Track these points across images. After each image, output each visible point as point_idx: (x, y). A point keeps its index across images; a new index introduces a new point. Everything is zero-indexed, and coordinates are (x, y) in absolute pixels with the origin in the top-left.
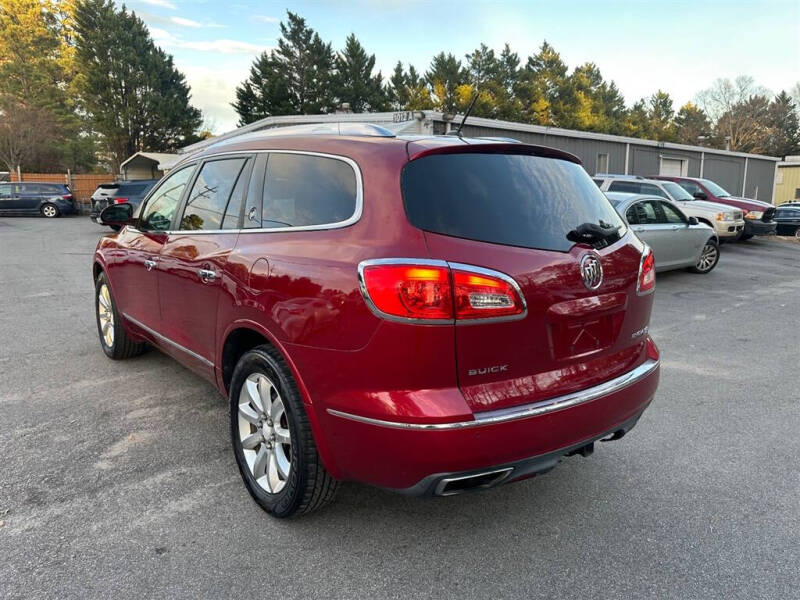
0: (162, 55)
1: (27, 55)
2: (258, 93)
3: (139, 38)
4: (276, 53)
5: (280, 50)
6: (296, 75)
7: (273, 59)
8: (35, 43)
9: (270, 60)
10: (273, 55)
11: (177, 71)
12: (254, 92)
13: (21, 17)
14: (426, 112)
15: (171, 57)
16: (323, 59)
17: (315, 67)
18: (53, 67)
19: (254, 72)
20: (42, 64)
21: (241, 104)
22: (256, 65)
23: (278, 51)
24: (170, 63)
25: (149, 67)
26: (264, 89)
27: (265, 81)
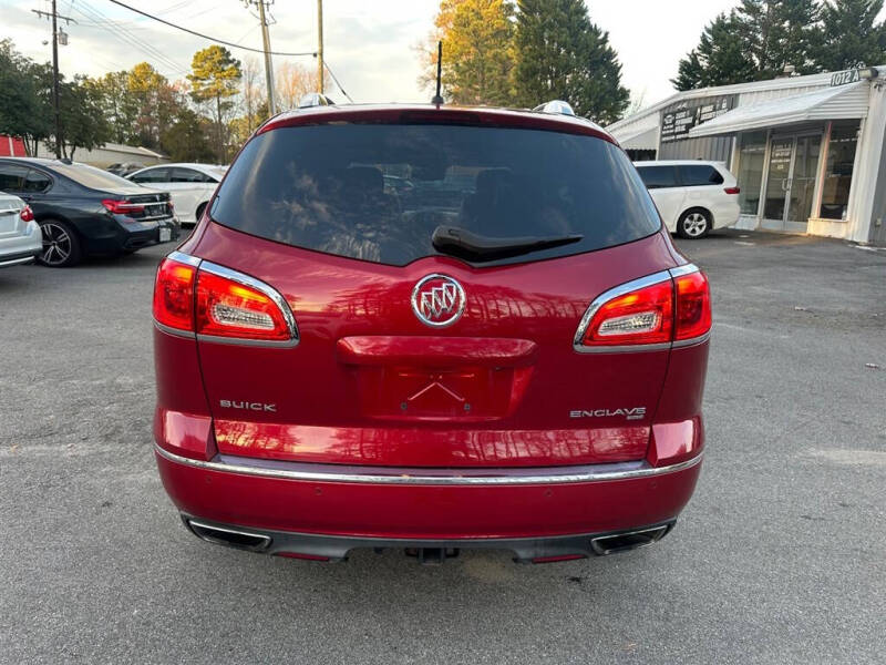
0: (597, 33)
1: (484, 49)
2: (704, 64)
3: (574, 18)
4: (737, 12)
5: (743, 6)
6: (760, 37)
7: (732, 19)
8: (494, 36)
9: (728, 21)
10: (733, 14)
11: (610, 49)
12: (701, 63)
13: (483, 12)
14: (878, 68)
15: (606, 34)
16: (797, 12)
17: (787, 24)
18: (505, 58)
19: (704, 39)
20: (495, 56)
21: (681, 78)
22: (709, 31)
23: (741, 10)
24: (605, 40)
25: (580, 47)
26: (712, 59)
27: (716, 49)
